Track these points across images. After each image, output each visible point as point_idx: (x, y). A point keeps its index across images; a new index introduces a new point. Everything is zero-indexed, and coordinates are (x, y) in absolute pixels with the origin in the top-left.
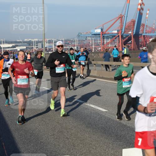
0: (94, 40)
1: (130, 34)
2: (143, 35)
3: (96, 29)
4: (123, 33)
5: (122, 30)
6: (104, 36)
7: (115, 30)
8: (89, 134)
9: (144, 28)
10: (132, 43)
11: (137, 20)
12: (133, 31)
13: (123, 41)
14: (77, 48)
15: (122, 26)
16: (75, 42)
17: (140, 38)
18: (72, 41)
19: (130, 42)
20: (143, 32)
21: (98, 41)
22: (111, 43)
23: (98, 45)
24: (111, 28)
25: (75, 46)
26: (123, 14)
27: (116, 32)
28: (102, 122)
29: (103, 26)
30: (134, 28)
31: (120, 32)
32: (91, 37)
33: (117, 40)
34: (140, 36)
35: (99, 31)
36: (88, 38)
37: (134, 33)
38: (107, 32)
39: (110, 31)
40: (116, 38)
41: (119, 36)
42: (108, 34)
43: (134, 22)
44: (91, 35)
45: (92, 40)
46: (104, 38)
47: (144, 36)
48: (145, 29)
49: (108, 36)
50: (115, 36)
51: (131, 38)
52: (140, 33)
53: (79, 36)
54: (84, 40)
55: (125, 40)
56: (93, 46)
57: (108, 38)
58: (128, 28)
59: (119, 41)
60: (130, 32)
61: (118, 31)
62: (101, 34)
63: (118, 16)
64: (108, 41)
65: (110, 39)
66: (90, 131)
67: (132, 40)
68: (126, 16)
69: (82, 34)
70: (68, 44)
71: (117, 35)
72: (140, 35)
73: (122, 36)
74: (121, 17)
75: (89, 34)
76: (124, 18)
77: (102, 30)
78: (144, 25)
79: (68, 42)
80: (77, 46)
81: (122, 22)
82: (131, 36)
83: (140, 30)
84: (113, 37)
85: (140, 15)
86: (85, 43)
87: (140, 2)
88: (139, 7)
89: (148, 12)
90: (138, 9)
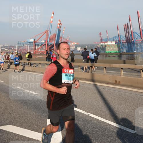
0: (29, 46)
1: (53, 43)
3: (30, 39)
4: (48, 42)
5: (47, 40)
6: (36, 44)
7: (43, 40)
8: (25, 110)
9: (61, 39)
10: (54, 49)
11: (57, 34)
12: (55, 41)
13: (49, 47)
14: (17, 51)
15: (47, 38)
16: (16, 47)
18: (14, 47)
19: (53, 48)
21: (31, 47)
22: (41, 49)
23: (32, 50)
24: (40, 39)
25: (16, 50)
26: (48, 30)
27: (44, 41)
28: (34, 101)
29: (35, 38)
30: (55, 39)
31: (47, 41)
32: (27, 44)
33: (44, 47)
35: (32, 40)
36: (25, 45)
37: (56, 43)
38: (37, 42)
39: (39, 41)
40: (44, 46)
41: (46, 44)
42: (39, 42)
43: (55, 35)
44: (27, 43)
45: (28, 46)
46: (36, 46)
49: (38, 44)
50: (43, 44)
51: (54, 45)
53: (18, 43)
54: (22, 46)
55: (50, 47)
57: (38, 45)
58: (52, 39)
59: (46, 47)
60: (53, 42)
62: (34, 42)
63: (45, 31)
64: (39, 47)
65: (40, 46)
66: (26, 108)
67: (54, 47)
68: (50, 31)
69: (21, 42)
70: (11, 49)
71: (44, 44)
73: (48, 44)
74: (47, 32)
76: (49, 32)
77: (34, 40)
78: (61, 38)
79: (11, 47)
80: (17, 50)
81: (47, 35)
82: (54, 44)
83: (59, 41)
84: (42, 44)
86: (23, 48)
87: (59, 22)
88: (59, 26)
89: (64, 29)
90: (58, 27)
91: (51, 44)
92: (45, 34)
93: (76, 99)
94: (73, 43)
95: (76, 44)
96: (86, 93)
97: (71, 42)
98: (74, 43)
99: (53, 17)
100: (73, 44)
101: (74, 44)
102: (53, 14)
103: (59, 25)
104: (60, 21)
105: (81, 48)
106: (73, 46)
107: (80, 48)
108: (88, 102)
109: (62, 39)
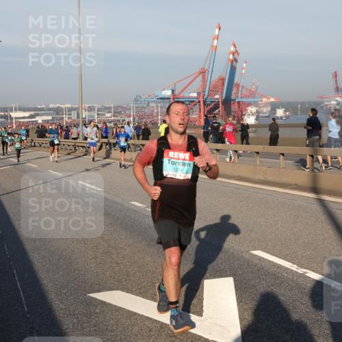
1: (218, 99)
2: (237, 100)
3: (163, 90)
4: (206, 97)
5: (204, 92)
7: (194, 92)
8: (152, 256)
9: (238, 90)
10: (221, 113)
11: (227, 78)
12: (222, 93)
13: (207, 109)
14: (134, 119)
15: (204, 86)
16: (130, 109)
17: (232, 106)
18: (126, 109)
19: (217, 111)
20: (237, 96)
25: (130, 116)
26: (206, 67)
27: (195, 95)
29: (175, 86)
30: (223, 89)
31: (202, 95)
32: (155, 102)
33: (196, 108)
34: (232, 102)
35: (168, 93)
36: (152, 105)
37: (223, 98)
38: (181, 95)
39: (185, 94)
40: (195, 105)
41: (199, 102)
42: (183, 97)
43: (223, 80)
44: (155, 99)
45: (157, 107)
47: (239, 102)
48: (240, 92)
50: (193, 102)
51: (219, 104)
52: (233, 97)
53: (136, 100)
54: (145, 108)
55: (209, 108)
56: (160, 117)
58: (214, 90)
59: (200, 109)
60: (217, 96)
61: (198, 94)
62: (172, 98)
67: (220, 109)
68: (210, 70)
69: (142, 97)
70: (120, 113)
71: (197, 100)
72: (233, 100)
73: (204, 102)
74: (203, 72)
75: (153, 98)
76: (208, 73)
77: (173, 91)
78: (238, 85)
79: (120, 109)
80: (133, 116)
81: (204, 79)
82: (219, 102)
83: (233, 93)
84: (191, 102)
85: (233, 70)
86: (146, 111)
87: (232, 49)
88: (231, 57)
89: (245, 65)
90: (229, 59)
91: (213, 102)
92: (198, 78)
93: (273, 234)
94: (265, 97)
95: (272, 100)
96: (298, 221)
97: (262, 96)
98: (268, 98)
99: (217, 37)
100: (265, 100)
101: (269, 101)
102: (217, 30)
103: (233, 55)
104: (234, 46)
105: (285, 111)
106: (266, 105)
107: (284, 109)
108: (304, 242)
109: (240, 89)
